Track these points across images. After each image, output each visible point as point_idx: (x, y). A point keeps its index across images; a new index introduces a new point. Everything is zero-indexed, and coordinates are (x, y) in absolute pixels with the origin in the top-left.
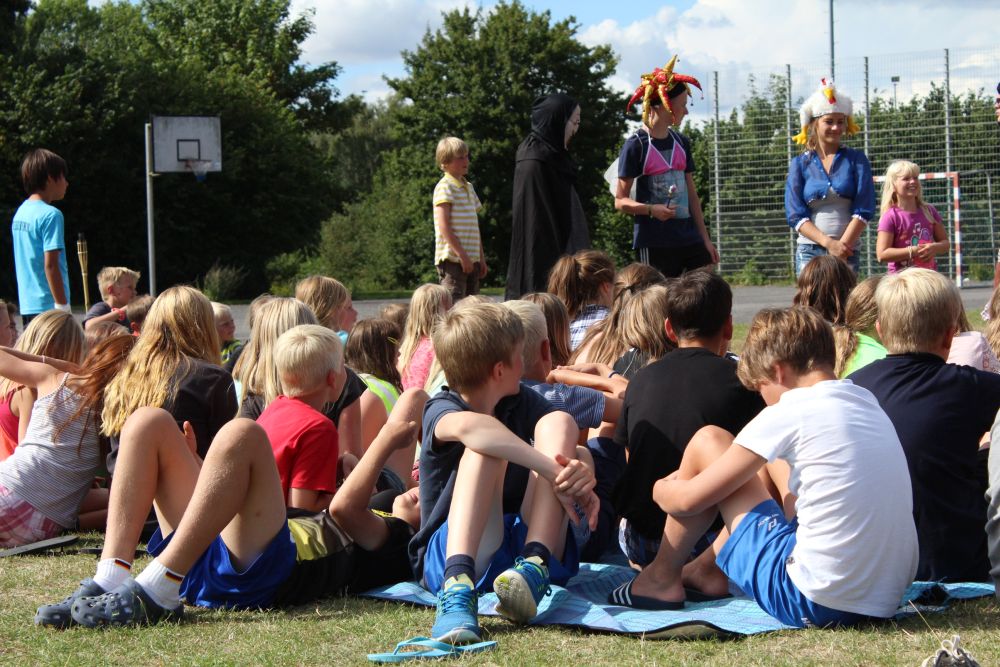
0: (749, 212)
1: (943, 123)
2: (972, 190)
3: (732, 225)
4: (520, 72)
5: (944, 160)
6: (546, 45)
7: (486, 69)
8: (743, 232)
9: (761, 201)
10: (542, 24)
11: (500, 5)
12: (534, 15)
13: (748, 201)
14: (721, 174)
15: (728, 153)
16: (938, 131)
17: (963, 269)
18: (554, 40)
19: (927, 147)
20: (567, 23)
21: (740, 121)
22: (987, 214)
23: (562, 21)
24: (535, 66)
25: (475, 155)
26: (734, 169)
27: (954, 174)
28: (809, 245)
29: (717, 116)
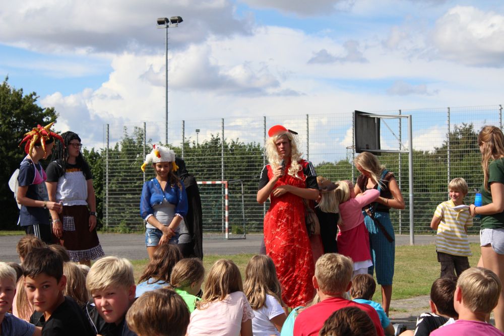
0: (123, 196)
1: (220, 155)
2: (234, 189)
3: (114, 202)
4: (6, 119)
5: (221, 174)
6: (20, 106)
8: (120, 206)
9: (130, 190)
10: (18, 95)
12: (14, 91)
13: (123, 190)
14: (109, 176)
15: (114, 165)
16: (218, 159)
17: (230, 228)
18: (25, 104)
19: (213, 167)
20: (31, 96)
21: (120, 149)
22: (241, 201)
23: (29, 94)
24: (14, 117)
26: (116, 174)
27: (226, 182)
28: (153, 229)
29: (108, 146)
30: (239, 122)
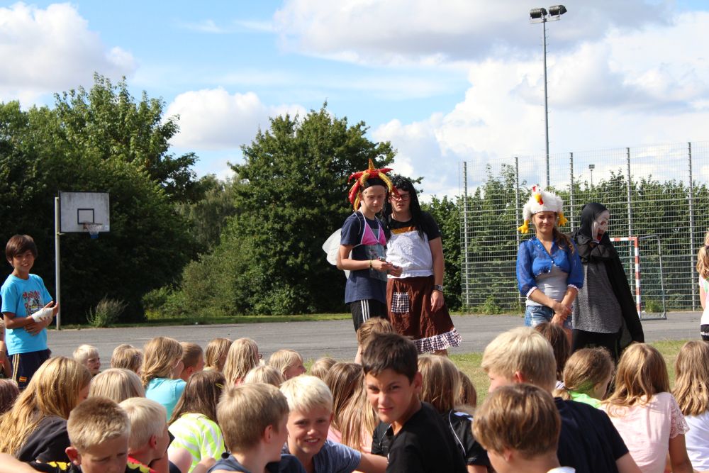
0: (489, 262)
1: (626, 200)
2: (646, 248)
3: (476, 271)
4: (326, 160)
5: (627, 226)
6: (344, 141)
7: (301, 158)
8: (485, 275)
9: (499, 254)
10: (341, 126)
11: (311, 114)
12: (336, 120)
13: (488, 254)
14: (469, 235)
15: (474, 219)
16: (621, 206)
18: (350, 138)
19: (615, 217)
20: (359, 126)
21: (482, 197)
22: (658, 265)
23: (355, 125)
24: (336, 157)
25: (293, 219)
26: (478, 231)
27: (635, 239)
28: (539, 307)
29: (466, 193)
30: (652, 152)
